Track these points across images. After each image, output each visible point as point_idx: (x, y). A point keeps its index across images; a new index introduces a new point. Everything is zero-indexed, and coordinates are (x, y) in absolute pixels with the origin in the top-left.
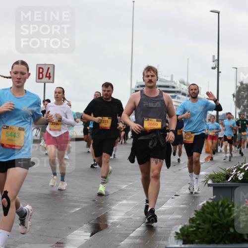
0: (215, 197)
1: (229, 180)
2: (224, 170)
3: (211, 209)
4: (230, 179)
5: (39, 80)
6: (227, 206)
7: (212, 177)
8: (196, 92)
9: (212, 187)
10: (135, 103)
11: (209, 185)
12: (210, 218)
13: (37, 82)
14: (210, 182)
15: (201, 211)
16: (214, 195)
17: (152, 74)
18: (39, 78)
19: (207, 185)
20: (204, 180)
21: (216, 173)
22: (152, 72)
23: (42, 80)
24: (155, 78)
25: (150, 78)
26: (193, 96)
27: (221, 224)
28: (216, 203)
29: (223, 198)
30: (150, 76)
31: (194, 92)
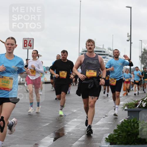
0: (129, 117)
2: (135, 101)
3: (127, 124)
4: (138, 106)
6: (136, 122)
7: (127, 105)
8: (118, 54)
10: (81, 61)
11: (126, 110)
12: (126, 129)
13: (23, 49)
14: (126, 108)
15: (121, 125)
16: (128, 116)
18: (25, 47)
19: (124, 110)
20: (123, 107)
21: (130, 103)
22: (91, 43)
23: (26, 48)
24: (93, 46)
25: (90, 46)
26: (116, 57)
28: (129, 121)
29: (133, 118)
30: (90, 45)
31: (116, 54)
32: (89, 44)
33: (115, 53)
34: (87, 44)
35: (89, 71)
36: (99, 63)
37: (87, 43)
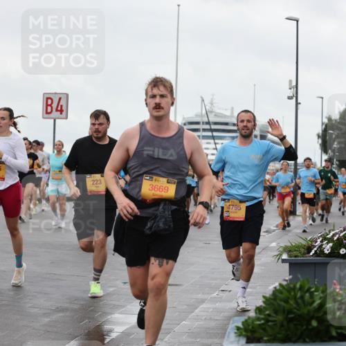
0: (291, 277)
1: (311, 254)
2: (305, 240)
3: (286, 294)
4: (313, 252)
5: (47, 116)
6: (308, 290)
7: (288, 250)
8: (250, 125)
9: (288, 264)
10: (128, 151)
11: (284, 261)
12: (284, 307)
13: (44, 118)
14: (285, 256)
15: (272, 297)
16: (290, 275)
17: (162, 93)
18: (47, 113)
19: (280, 260)
20: (276, 253)
21: (294, 244)
22: (162, 88)
23: (52, 115)
24: (169, 99)
25: (158, 100)
26: (244, 134)
27: (300, 316)
28: (292, 286)
29: (301, 279)
30: (158, 97)
31: (246, 126)
32: (156, 91)
33: (242, 121)
34: (150, 94)
35: (151, 179)
36: (186, 157)
37: (150, 90)
